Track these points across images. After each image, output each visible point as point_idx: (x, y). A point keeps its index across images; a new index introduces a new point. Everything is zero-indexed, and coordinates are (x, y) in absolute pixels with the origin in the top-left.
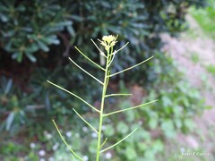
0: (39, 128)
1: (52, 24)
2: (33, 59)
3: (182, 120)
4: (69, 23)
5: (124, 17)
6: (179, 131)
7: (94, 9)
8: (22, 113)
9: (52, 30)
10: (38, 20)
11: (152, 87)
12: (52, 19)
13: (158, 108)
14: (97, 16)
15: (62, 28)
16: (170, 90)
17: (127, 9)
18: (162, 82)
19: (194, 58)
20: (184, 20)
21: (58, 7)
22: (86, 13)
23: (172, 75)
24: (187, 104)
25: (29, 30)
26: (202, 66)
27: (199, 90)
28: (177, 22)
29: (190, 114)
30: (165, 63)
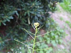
0: (10, 47)
1: (10, 12)
2: (5, 24)
3: (58, 40)
4: (16, 11)
5: (34, 8)
6: (57, 43)
7: (24, 6)
8: (3, 42)
9: (10, 14)
10: (5, 11)
11: (47, 29)
12: (10, 10)
13: (50, 36)
14: (26, 8)
15: (14, 13)
16: (54, 30)
17: (35, 5)
18: (51, 28)
19: (61, 19)
20: (56, 7)
21: (12, 6)
22: (22, 7)
23: (54, 25)
24: (59, 34)
25: (3, 15)
26: (64, 21)
27: (63, 29)
28: (53, 8)
29: (61, 37)
30: (51, 21)
